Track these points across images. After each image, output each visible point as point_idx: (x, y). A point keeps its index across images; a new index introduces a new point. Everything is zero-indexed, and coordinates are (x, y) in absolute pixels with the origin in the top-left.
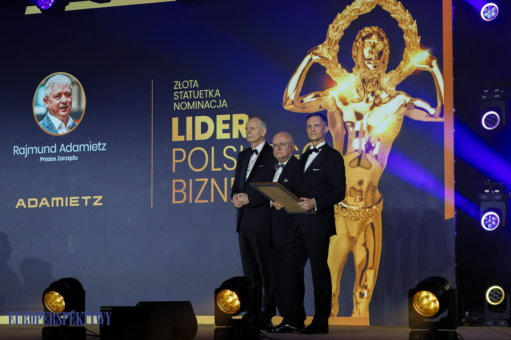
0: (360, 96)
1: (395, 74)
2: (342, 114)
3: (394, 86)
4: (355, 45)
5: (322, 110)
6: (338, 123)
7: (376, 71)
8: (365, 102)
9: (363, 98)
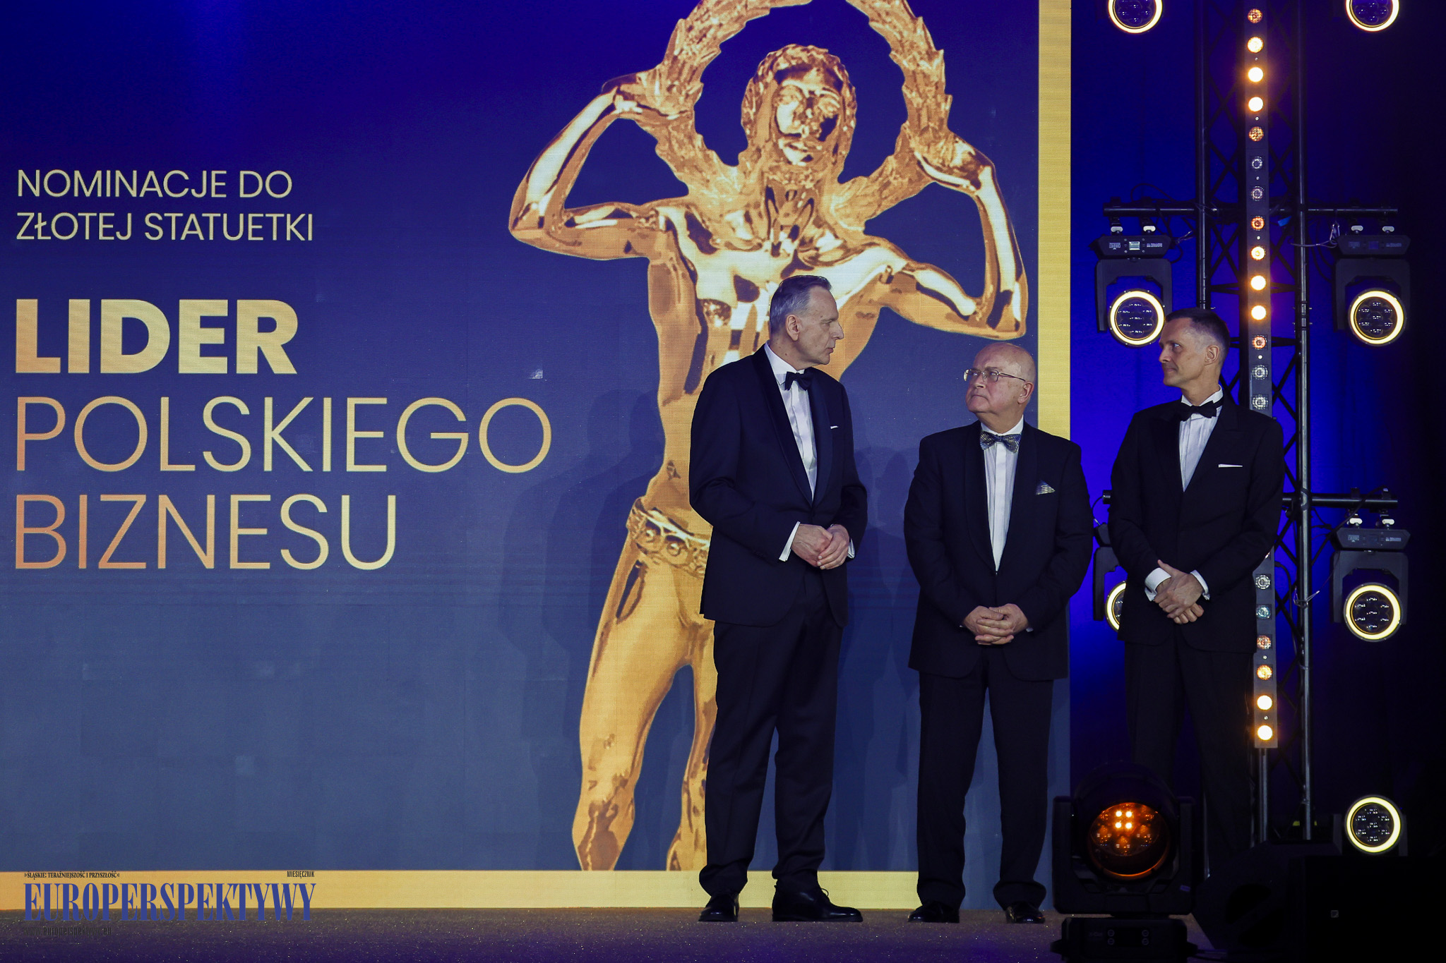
0: (754, 232)
1: (867, 187)
3: (860, 221)
4: (753, 89)
5: (631, 256)
7: (810, 171)
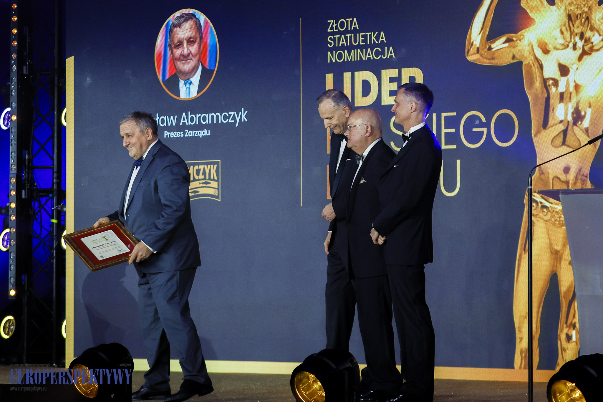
0: (565, 39)
2: (541, 67)
5: (515, 61)
6: (537, 81)
8: (572, 50)
9: (569, 43)
